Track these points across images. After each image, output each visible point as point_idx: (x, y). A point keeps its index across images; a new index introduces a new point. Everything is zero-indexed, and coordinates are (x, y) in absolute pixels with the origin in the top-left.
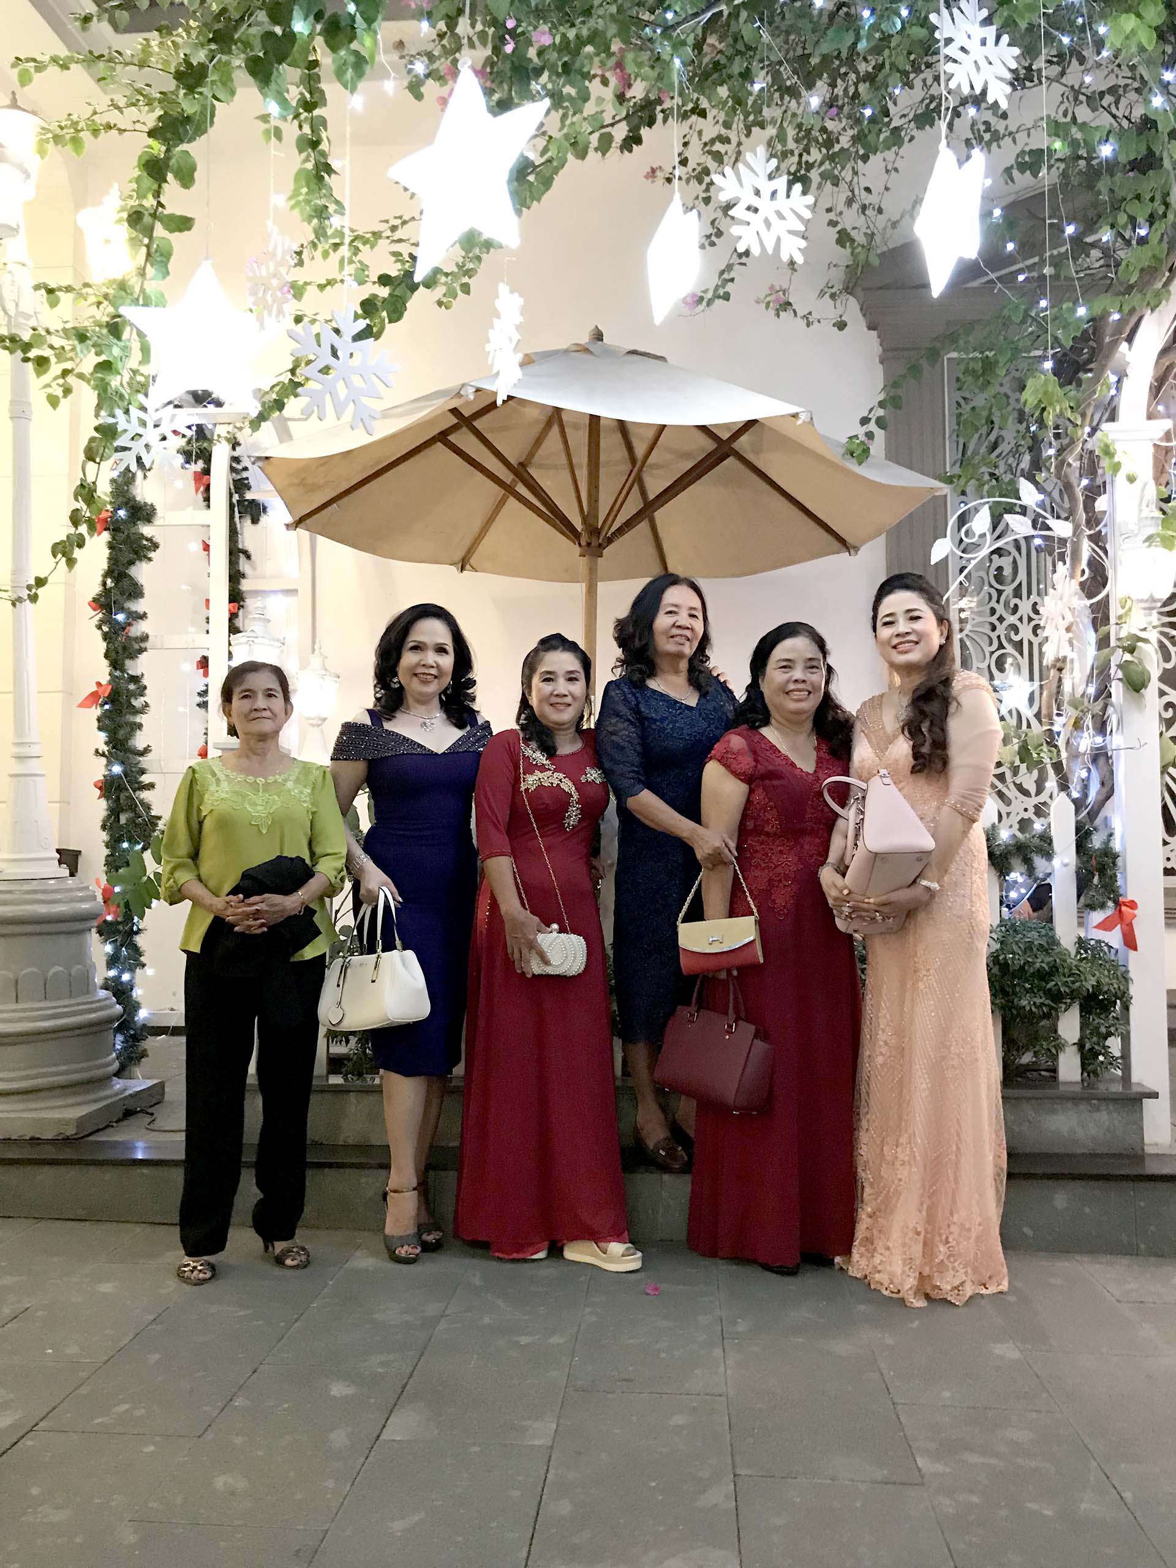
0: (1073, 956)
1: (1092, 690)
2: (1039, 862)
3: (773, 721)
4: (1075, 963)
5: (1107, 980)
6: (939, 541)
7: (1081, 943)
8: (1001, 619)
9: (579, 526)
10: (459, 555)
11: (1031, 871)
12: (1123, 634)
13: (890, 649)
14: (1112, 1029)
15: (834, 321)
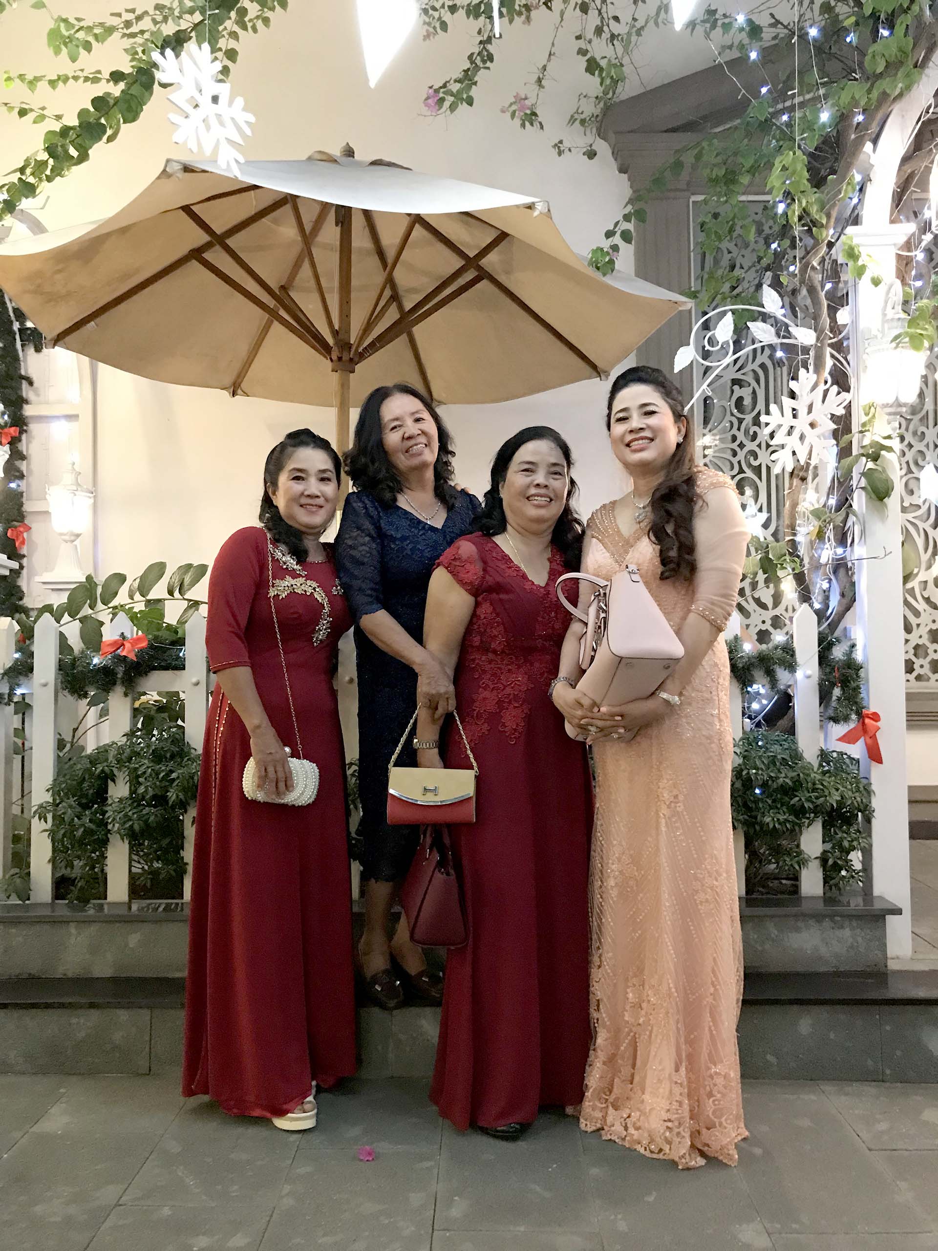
0: (815, 770)
1: (832, 502)
2: (783, 675)
3: (509, 527)
4: (818, 777)
5: (850, 793)
6: (682, 350)
7: (824, 755)
8: (741, 446)
9: (330, 341)
10: (229, 380)
11: (773, 682)
12: (866, 442)
13: (623, 447)
14: (855, 843)
15: (585, 150)
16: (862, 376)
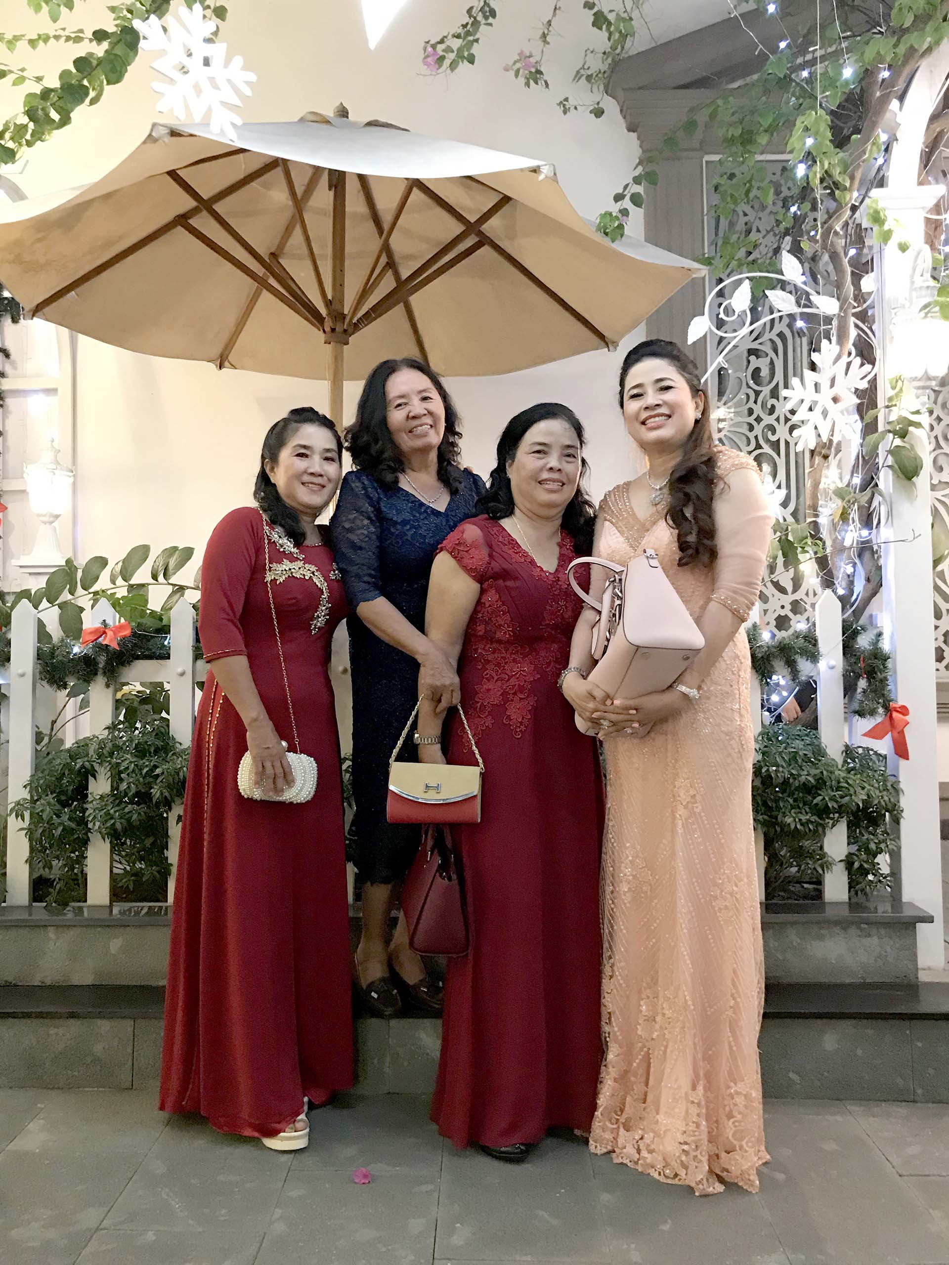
0: (840, 767)
1: (857, 480)
2: (804, 666)
3: (517, 511)
4: (843, 774)
5: (877, 792)
6: (696, 320)
7: (849, 751)
8: (759, 420)
9: (323, 311)
10: (217, 351)
11: (794, 673)
12: (893, 417)
13: (638, 425)
14: (883, 846)
15: (592, 108)
16: (889, 348)
